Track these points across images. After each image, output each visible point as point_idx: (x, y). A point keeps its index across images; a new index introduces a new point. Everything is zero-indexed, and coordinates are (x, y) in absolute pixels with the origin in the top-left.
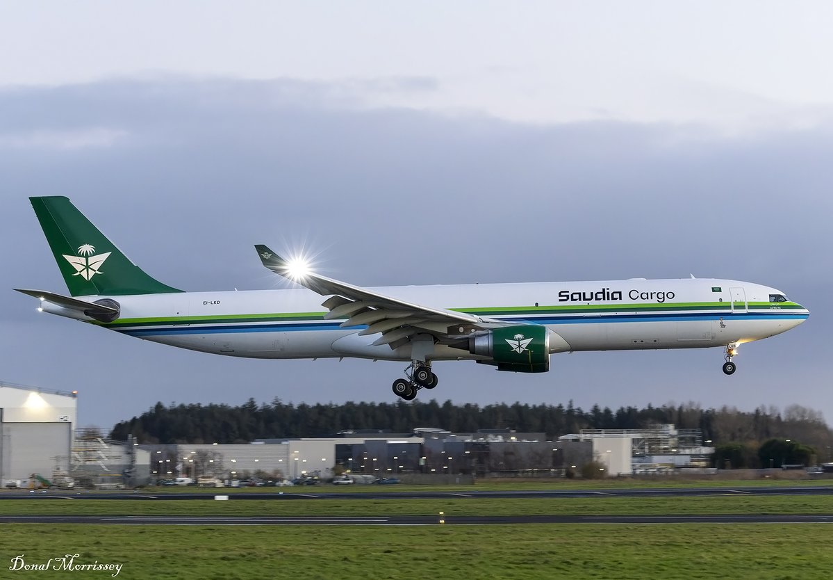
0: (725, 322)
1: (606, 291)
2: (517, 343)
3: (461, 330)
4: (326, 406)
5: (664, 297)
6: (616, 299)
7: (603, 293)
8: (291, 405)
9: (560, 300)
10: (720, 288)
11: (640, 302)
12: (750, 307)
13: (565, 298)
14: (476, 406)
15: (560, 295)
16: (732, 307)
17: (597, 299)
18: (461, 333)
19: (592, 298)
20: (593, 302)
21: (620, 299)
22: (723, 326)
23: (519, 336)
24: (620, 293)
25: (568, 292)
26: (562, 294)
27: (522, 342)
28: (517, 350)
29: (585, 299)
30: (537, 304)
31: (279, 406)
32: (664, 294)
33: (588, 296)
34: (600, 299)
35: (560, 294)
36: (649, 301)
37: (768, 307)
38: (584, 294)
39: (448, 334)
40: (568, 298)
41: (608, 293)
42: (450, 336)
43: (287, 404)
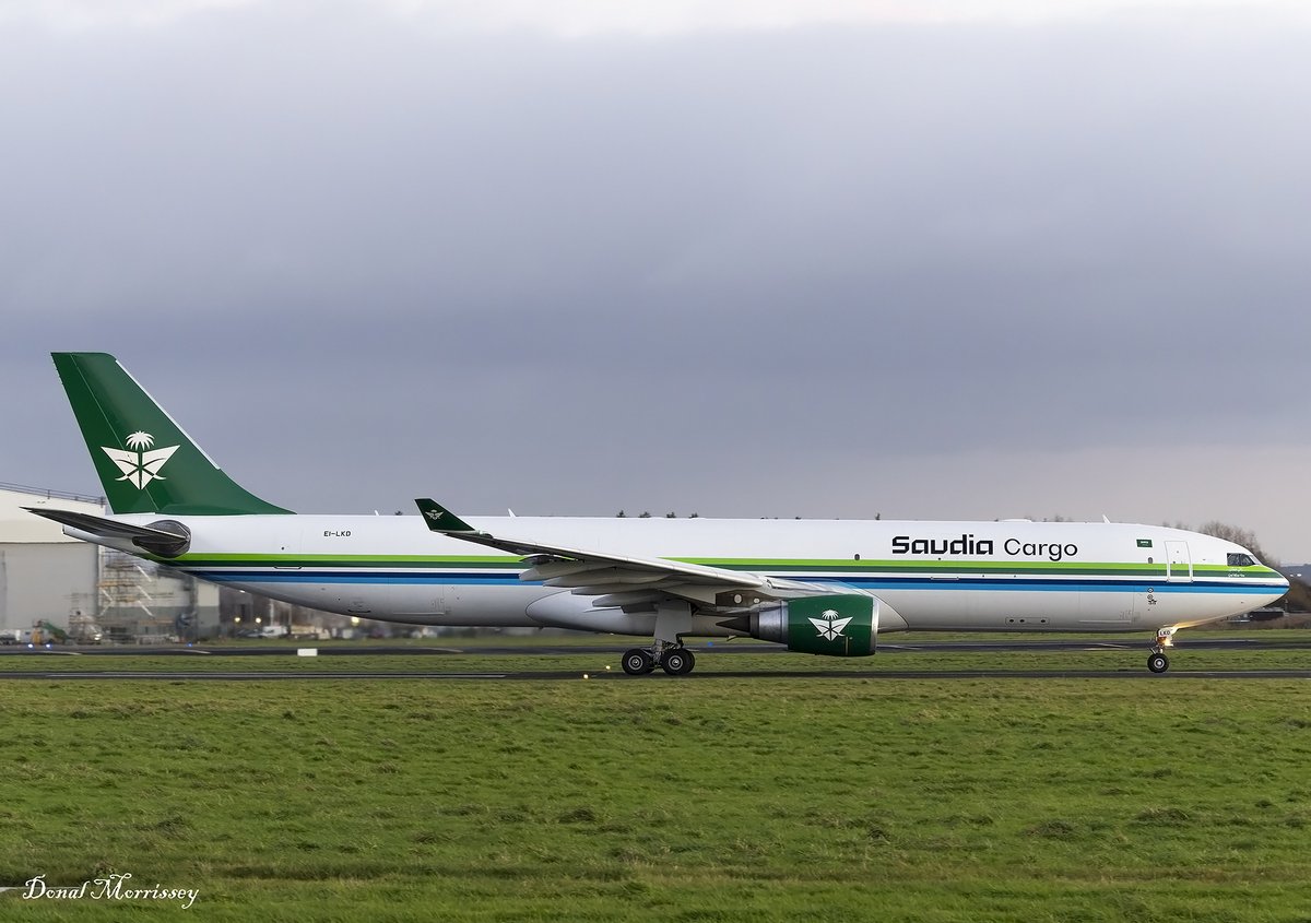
0: (1156, 595)
1: (969, 539)
2: (827, 624)
3: (738, 599)
5: (1060, 552)
6: (984, 552)
7: (964, 541)
9: (894, 552)
10: (1150, 541)
11: (1021, 558)
12: (1196, 573)
13: (903, 548)
15: (895, 544)
16: (1169, 573)
17: (953, 552)
18: (736, 605)
19: (945, 549)
20: (948, 557)
21: (991, 552)
22: (1153, 601)
23: (830, 613)
24: (990, 543)
25: (907, 538)
26: (898, 541)
27: (834, 623)
28: (827, 635)
29: (934, 551)
30: (857, 557)
32: (1060, 547)
33: (939, 547)
34: (958, 552)
35: (894, 540)
36: (1036, 559)
37: (1225, 574)
38: (933, 542)
39: (717, 604)
40: (907, 549)
41: (972, 542)
42: (719, 609)
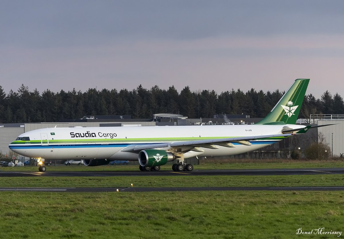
4: (70, 93)
8: (37, 92)
14: (213, 92)
31: (26, 94)
43: (33, 92)
